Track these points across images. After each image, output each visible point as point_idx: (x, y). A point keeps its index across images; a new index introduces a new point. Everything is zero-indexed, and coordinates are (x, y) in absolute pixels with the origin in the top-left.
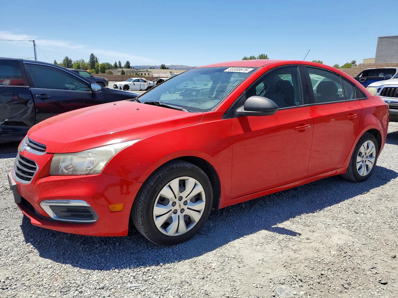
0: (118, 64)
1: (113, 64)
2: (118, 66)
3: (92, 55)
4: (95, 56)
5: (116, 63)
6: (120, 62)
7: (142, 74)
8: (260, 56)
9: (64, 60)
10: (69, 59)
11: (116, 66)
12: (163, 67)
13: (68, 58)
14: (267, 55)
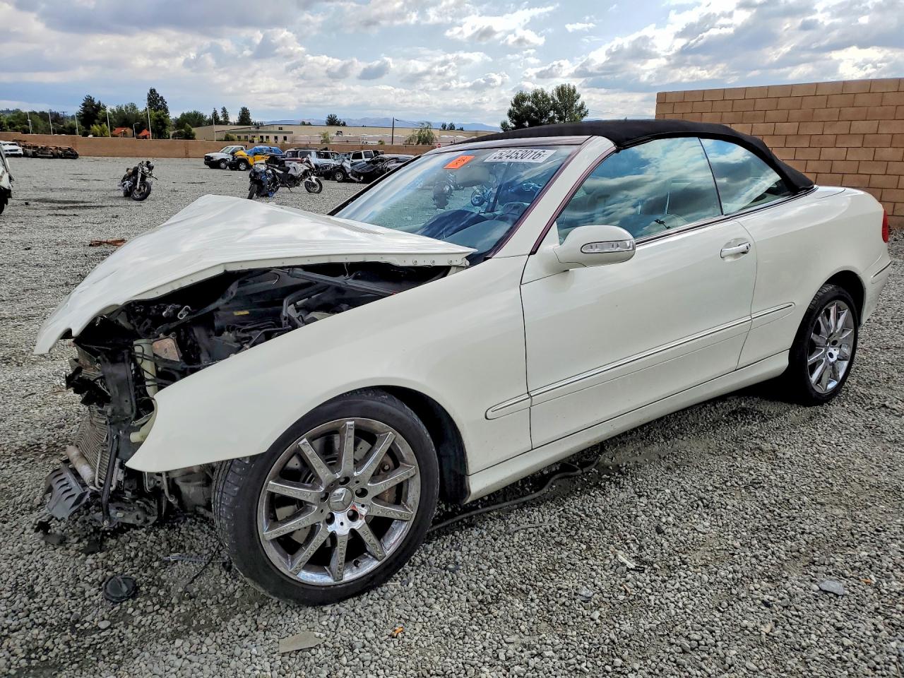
0: (220, 114)
1: (208, 114)
2: (222, 119)
3: (153, 91)
4: (160, 96)
5: (215, 114)
6: (224, 110)
7: (267, 137)
8: (558, 89)
9: (83, 104)
10: (96, 102)
11: (215, 120)
12: (332, 122)
13: (93, 101)
14: (574, 87)
